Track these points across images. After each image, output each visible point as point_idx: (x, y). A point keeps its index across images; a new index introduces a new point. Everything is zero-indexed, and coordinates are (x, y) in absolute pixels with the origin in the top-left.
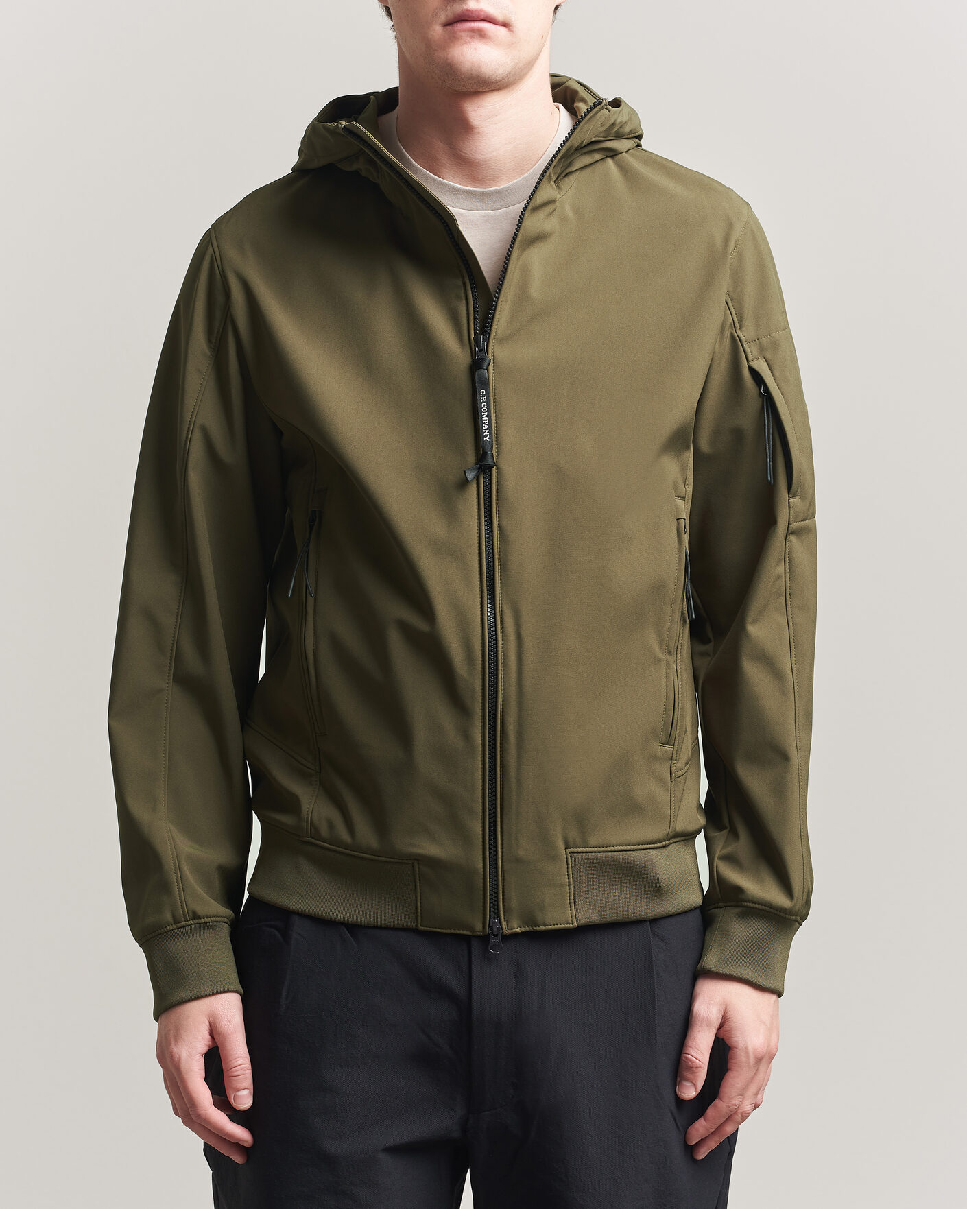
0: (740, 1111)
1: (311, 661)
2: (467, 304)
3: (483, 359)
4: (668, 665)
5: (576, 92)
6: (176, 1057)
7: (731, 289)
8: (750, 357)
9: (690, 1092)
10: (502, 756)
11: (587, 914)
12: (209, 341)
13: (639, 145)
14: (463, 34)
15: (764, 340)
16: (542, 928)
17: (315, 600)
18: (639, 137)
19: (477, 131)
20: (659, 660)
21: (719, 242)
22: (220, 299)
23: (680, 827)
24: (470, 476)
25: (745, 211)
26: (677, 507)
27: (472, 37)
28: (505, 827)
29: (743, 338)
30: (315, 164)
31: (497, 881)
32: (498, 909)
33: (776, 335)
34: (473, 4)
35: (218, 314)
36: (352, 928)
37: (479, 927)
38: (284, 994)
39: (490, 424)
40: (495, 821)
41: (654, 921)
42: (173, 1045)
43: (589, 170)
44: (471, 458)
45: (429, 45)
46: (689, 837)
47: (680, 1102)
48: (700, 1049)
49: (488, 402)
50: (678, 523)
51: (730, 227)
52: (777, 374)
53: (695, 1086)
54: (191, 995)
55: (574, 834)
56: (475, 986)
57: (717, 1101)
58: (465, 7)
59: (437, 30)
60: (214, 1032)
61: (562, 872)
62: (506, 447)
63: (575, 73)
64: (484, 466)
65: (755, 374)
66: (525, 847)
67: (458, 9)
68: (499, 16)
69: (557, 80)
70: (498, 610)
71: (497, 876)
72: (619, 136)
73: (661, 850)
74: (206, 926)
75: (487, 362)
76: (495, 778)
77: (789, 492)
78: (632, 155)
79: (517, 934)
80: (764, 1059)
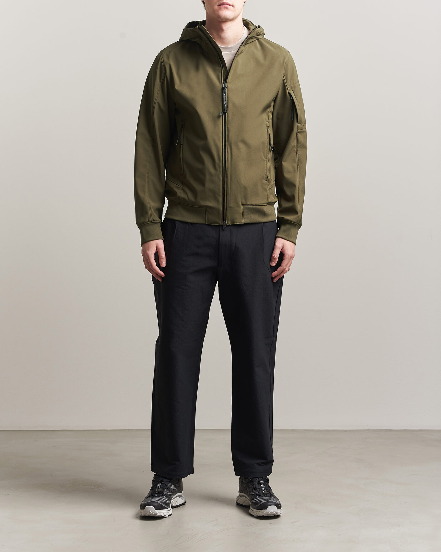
0: (285, 270)
1: (182, 161)
2: (222, 74)
3: (225, 87)
4: (266, 161)
5: (249, 23)
6: (148, 254)
7: (285, 73)
8: (289, 90)
9: (273, 264)
10: (227, 182)
11: (247, 221)
12: (160, 81)
13: (264, 37)
14: (223, 8)
15: (292, 86)
16: (236, 224)
17: (183, 146)
18: (264, 35)
19: (225, 31)
20: (264, 160)
21: (282, 62)
22: (163, 71)
23: (270, 201)
24: (221, 115)
25: (288, 54)
26: (266, 124)
27: (225, 9)
28: (227, 199)
29: (287, 85)
30: (185, 39)
31: (225, 212)
32: (225, 219)
33: (295, 85)
34: (225, 1)
35: (163, 75)
36: (192, 224)
37: (221, 223)
38: (174, 238)
39: (226, 103)
40: (225, 198)
41: (264, 223)
42: (147, 251)
43: (252, 43)
44: (221, 111)
45: (214, 10)
46: (273, 204)
47: (271, 266)
48: (276, 254)
49: (226, 97)
50: (267, 128)
51: (285, 58)
52: (295, 94)
53: (275, 263)
54: (152, 239)
55: (244, 201)
56: (220, 236)
57: (280, 267)
58: (223, 2)
59: (216, 7)
60: (157, 248)
61: (241, 210)
62: (229, 108)
63: (248, 18)
64: (224, 113)
65: (290, 94)
66: (232, 204)
67: (221, 2)
68: (231, 4)
69: (244, 19)
70: (226, 147)
71: (225, 211)
72: (259, 35)
73: (265, 206)
74: (156, 223)
75: (226, 88)
76: (225, 187)
77: (297, 123)
78: (262, 39)
79: (230, 225)
80: (292, 257)
